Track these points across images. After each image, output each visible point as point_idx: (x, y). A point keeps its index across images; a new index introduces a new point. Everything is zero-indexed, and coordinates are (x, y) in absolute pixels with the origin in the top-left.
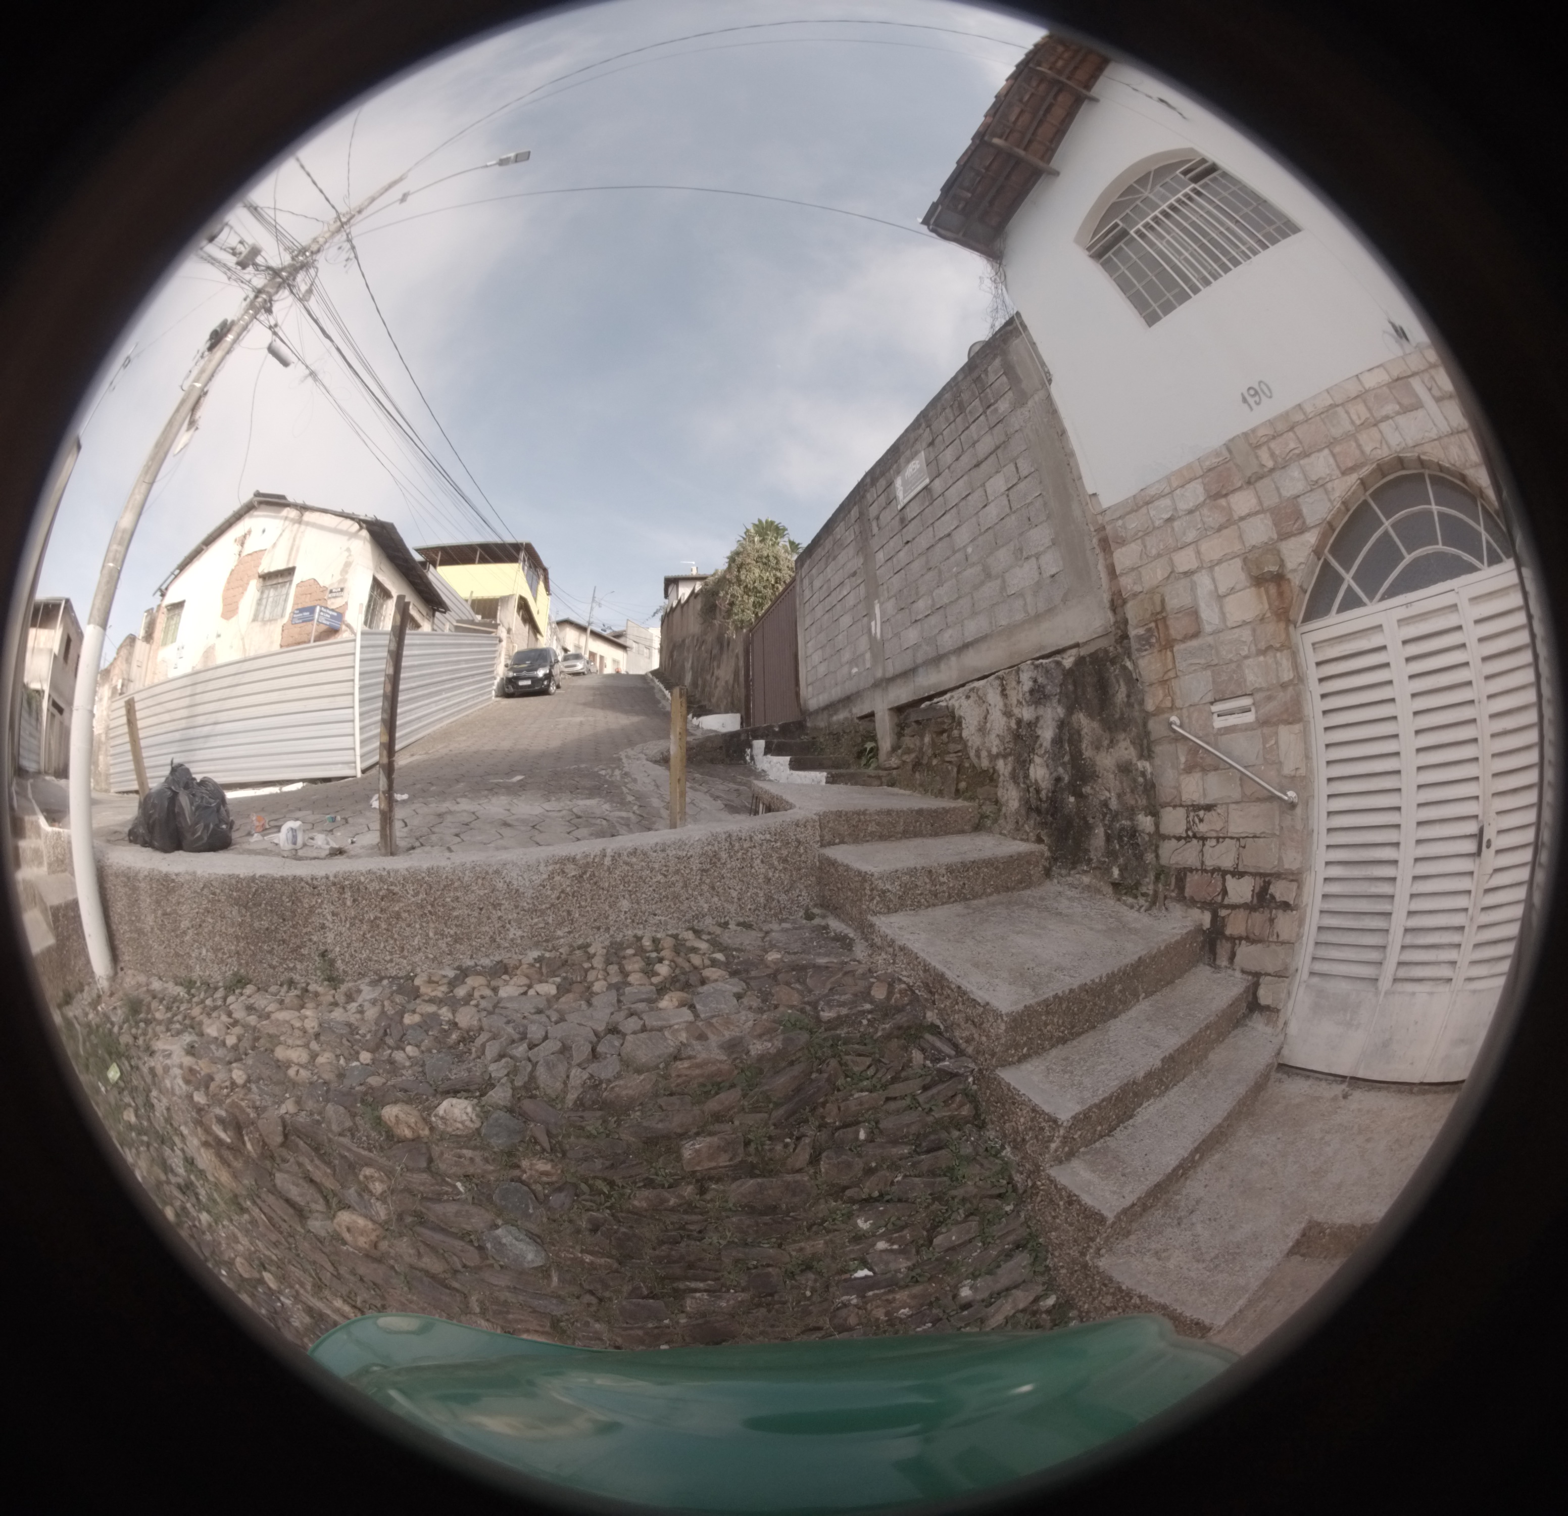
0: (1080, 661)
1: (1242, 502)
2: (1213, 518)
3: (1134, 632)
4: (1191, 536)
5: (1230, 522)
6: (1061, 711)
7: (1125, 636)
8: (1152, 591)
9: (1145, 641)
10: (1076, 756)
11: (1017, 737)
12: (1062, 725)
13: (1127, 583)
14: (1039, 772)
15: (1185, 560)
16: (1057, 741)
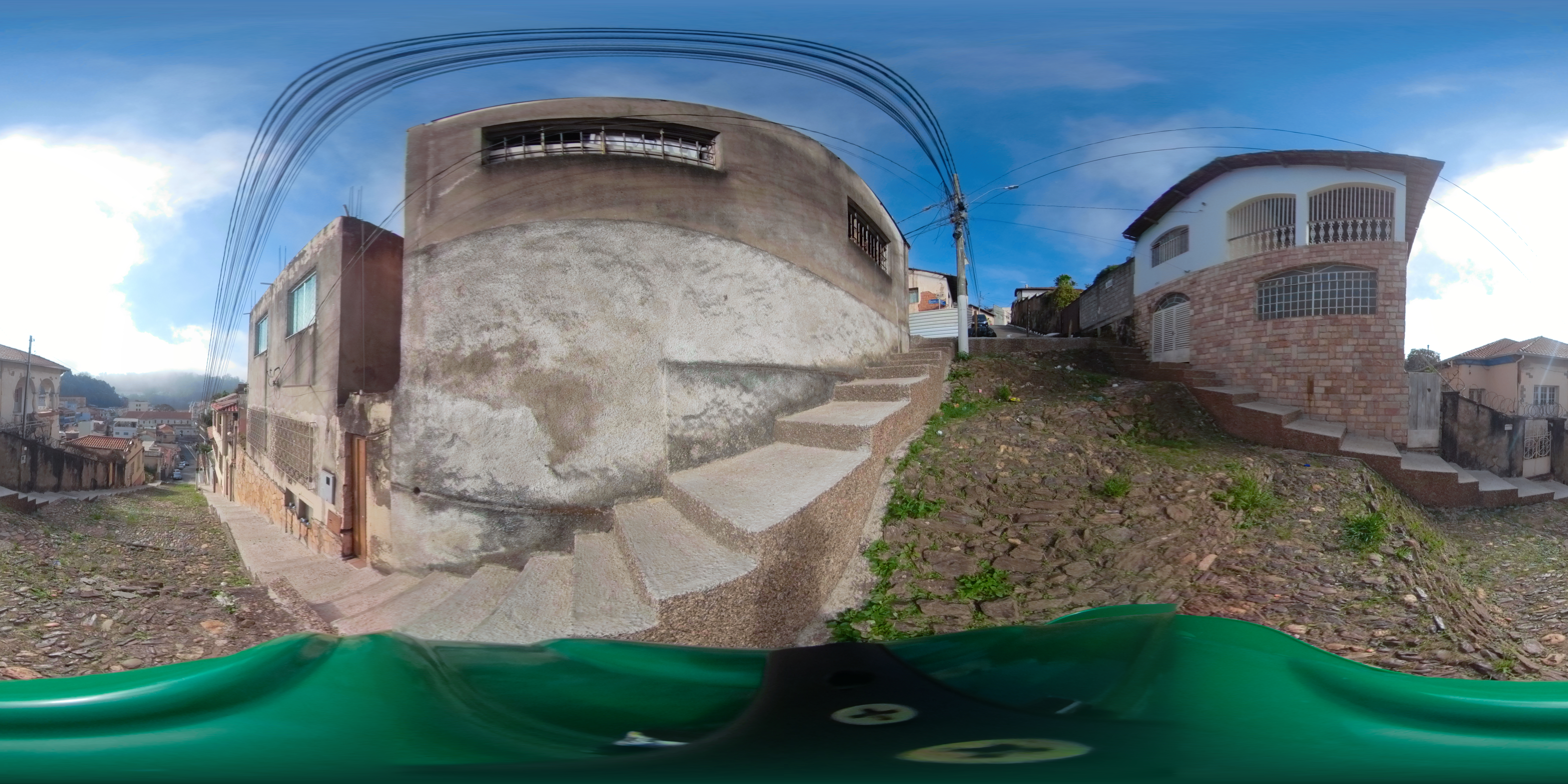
0: (1128, 318)
1: (1149, 299)
3: (1134, 314)
4: (1143, 301)
5: (1148, 301)
6: (1124, 324)
8: (1137, 309)
9: (1136, 315)
13: (1135, 308)
15: (1141, 305)
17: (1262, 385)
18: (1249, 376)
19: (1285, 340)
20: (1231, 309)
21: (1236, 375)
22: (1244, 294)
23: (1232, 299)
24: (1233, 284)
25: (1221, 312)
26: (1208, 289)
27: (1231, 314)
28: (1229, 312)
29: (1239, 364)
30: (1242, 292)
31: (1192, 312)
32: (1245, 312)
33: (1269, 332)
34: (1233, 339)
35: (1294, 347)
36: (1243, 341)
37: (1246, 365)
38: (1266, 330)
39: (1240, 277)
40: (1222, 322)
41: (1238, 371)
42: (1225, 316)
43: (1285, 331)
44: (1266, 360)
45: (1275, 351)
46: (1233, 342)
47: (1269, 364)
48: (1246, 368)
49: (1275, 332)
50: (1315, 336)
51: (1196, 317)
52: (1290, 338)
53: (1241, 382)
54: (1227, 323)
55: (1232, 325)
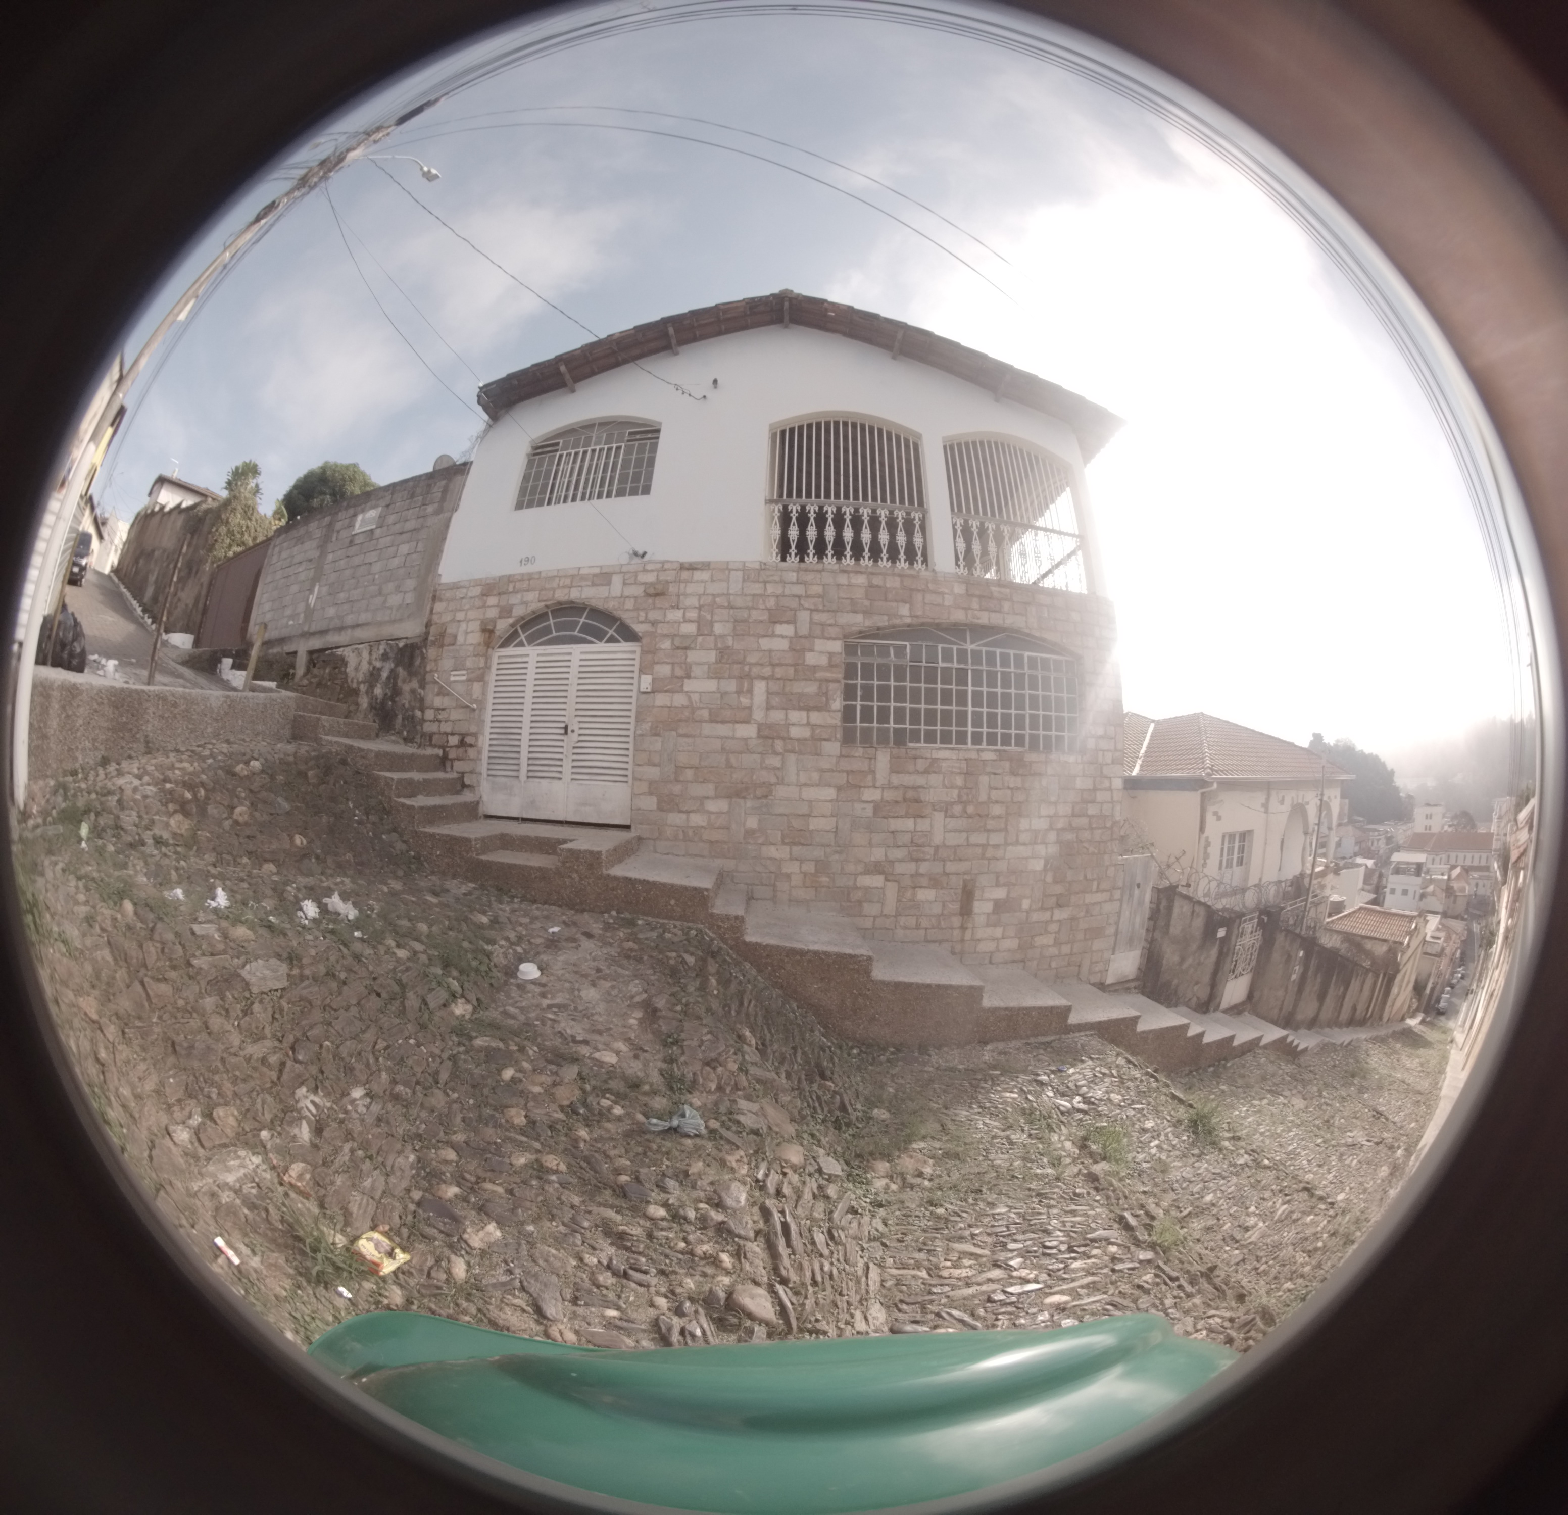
0: (406, 646)
1: (492, 601)
2: (478, 603)
3: (431, 638)
4: (467, 607)
5: (484, 606)
6: (393, 665)
7: (426, 639)
8: (443, 624)
9: (434, 643)
10: (395, 684)
11: (372, 674)
12: (392, 671)
13: (435, 618)
14: (378, 691)
15: (460, 616)
16: (388, 678)
17: (860, 902)
18: (824, 879)
19: (917, 801)
20: (776, 701)
21: (788, 876)
22: (815, 668)
23: (779, 672)
24: (785, 630)
25: (745, 701)
26: (704, 627)
27: (777, 716)
28: (769, 707)
29: (796, 849)
30: (811, 659)
31: (646, 682)
32: (816, 717)
33: (881, 779)
34: (781, 782)
35: (939, 817)
36: (810, 793)
37: (819, 853)
38: (873, 772)
39: (804, 616)
40: (748, 731)
41: (792, 868)
42: (758, 715)
43: (920, 780)
44: (870, 845)
45: (896, 824)
46: (781, 792)
47: (878, 854)
48: (817, 861)
49: (896, 780)
50: (983, 797)
51: (661, 700)
52: (929, 796)
53: (801, 894)
54: (759, 736)
55: (779, 745)
